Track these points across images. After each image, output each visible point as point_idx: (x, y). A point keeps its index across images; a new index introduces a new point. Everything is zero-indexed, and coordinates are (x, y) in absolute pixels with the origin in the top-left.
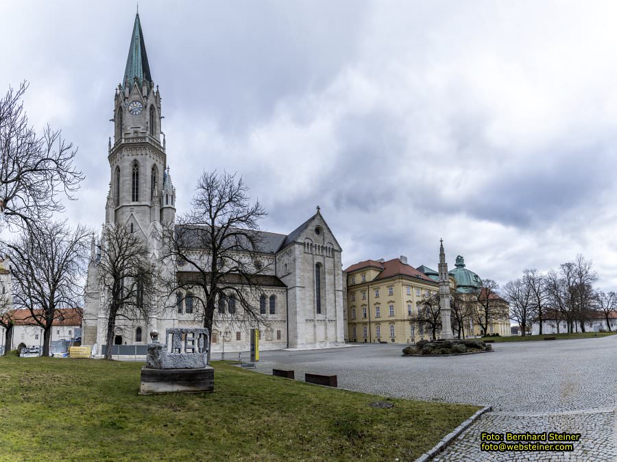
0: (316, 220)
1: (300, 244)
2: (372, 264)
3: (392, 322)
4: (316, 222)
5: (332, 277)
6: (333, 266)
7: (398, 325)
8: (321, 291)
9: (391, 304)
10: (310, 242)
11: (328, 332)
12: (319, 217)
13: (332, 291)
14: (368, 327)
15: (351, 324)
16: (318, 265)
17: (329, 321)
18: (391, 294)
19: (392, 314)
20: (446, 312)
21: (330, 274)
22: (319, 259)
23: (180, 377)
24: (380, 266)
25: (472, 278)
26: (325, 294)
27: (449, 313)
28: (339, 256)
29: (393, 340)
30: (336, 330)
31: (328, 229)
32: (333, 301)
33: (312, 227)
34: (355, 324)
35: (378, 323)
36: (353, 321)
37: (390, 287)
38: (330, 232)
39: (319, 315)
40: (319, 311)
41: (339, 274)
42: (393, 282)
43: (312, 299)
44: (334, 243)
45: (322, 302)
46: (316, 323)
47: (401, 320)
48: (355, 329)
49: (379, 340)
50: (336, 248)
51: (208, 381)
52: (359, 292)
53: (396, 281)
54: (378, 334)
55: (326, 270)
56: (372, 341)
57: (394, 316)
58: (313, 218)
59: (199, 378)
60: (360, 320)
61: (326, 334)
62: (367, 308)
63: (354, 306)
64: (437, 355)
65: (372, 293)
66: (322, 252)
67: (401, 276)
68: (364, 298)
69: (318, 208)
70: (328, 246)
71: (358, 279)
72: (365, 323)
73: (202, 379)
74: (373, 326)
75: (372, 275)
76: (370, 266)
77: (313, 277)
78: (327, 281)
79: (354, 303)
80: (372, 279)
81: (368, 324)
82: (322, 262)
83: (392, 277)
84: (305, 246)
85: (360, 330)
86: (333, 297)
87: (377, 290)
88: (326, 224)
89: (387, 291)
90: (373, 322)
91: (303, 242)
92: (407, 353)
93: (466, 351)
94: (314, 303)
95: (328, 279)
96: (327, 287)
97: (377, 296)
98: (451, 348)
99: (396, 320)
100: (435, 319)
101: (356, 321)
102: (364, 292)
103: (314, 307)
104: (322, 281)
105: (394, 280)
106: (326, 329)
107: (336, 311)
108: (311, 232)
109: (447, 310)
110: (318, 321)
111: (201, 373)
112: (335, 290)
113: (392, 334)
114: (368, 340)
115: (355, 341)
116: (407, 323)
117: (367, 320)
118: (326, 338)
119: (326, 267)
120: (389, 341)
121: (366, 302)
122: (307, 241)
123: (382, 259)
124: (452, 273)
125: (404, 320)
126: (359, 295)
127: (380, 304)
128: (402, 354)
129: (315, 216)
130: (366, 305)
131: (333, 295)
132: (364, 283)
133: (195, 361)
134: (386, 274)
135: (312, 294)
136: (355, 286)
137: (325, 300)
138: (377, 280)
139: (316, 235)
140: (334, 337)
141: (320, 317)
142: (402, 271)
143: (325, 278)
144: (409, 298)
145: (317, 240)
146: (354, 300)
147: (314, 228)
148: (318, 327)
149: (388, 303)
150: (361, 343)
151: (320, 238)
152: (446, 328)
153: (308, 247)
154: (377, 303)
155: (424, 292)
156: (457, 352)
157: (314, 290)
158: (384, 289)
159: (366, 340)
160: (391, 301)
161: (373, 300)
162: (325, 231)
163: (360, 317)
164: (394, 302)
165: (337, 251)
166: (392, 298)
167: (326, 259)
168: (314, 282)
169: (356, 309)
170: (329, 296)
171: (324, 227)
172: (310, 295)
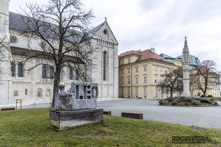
0: (104, 25)
1: (95, 39)
2: (134, 53)
3: (145, 86)
4: (104, 27)
5: (113, 59)
6: (113, 53)
7: (148, 88)
8: (106, 68)
9: (145, 76)
10: (101, 39)
11: (109, 91)
12: (106, 24)
13: (112, 68)
14: (131, 89)
15: (121, 87)
16: (105, 53)
17: (110, 85)
18: (145, 70)
19: (145, 82)
20: (187, 80)
21: (111, 58)
22: (105, 49)
23: (85, 115)
24: (138, 54)
25: (194, 60)
26: (108, 69)
27: (189, 81)
28: (117, 48)
29: (145, 97)
30: (114, 90)
31: (111, 31)
32: (113, 73)
33: (102, 30)
34: (123, 87)
35: (137, 87)
36: (122, 86)
37: (145, 66)
38: (112, 33)
39: (105, 81)
40: (104, 79)
41: (116, 58)
42: (147, 63)
43: (101, 72)
44: (114, 39)
45: (106, 74)
46: (103, 86)
47: (151, 86)
48: (123, 90)
49: (137, 97)
50: (115, 43)
51: (100, 116)
52: (126, 69)
53: (149, 63)
54: (137, 93)
55: (109, 55)
56: (133, 97)
57: (146, 83)
58: (103, 24)
59: (95, 114)
60: (126, 85)
61: (108, 92)
62: (131, 78)
63: (123, 77)
64: (182, 106)
65: (134, 69)
66: (107, 45)
67: (152, 60)
68: (129, 72)
69: (106, 19)
70: (111, 41)
71: (126, 61)
72: (129, 87)
73: (97, 116)
74: (134, 89)
75: (134, 59)
76: (133, 54)
77: (102, 59)
78: (109, 62)
79: (123, 75)
80: (134, 62)
81: (131, 87)
82: (107, 51)
83: (146, 61)
84: (97, 41)
85: (126, 91)
86: (113, 71)
87: (137, 68)
88: (110, 29)
89: (143, 68)
90: (134, 86)
91: (96, 38)
92: (161, 103)
93: (201, 105)
94: (102, 74)
95: (110, 61)
96: (110, 66)
97: (137, 71)
98: (191, 102)
99: (148, 86)
100: (173, 85)
101: (124, 86)
102: (129, 69)
103: (102, 76)
104: (106, 62)
105: (148, 62)
106: (108, 89)
107: (114, 79)
108: (101, 33)
109: (187, 79)
110: (104, 84)
111: (96, 112)
112: (114, 67)
113: (145, 93)
114: (131, 97)
115: (123, 96)
116: (154, 87)
117: (130, 85)
118: (108, 95)
119: (109, 54)
120: (143, 97)
121: (130, 75)
122: (99, 38)
123: (140, 50)
124: (181, 57)
125: (152, 86)
126: (126, 70)
127: (138, 76)
128: (159, 104)
129: (104, 23)
130: (130, 77)
131: (113, 70)
132: (129, 64)
133: (91, 104)
134: (142, 58)
135: (101, 69)
136: (124, 65)
137: (108, 73)
138: (137, 62)
139: (104, 35)
140: (113, 94)
141: (105, 82)
142: (152, 57)
143: (108, 60)
144: (156, 73)
145: (105, 38)
146: (123, 73)
147: (103, 30)
148: (103, 88)
149: (143, 75)
150: (126, 98)
151: (106, 36)
152: (186, 90)
153: (99, 41)
154: (137, 75)
155: (165, 69)
156: (195, 105)
157: (102, 67)
158: (141, 67)
159: (129, 97)
160: (145, 74)
161: (134, 73)
162: (109, 32)
163: (126, 83)
164: (147, 75)
165: (116, 45)
166: (146, 73)
167: (109, 49)
168: (102, 62)
169: (124, 78)
170: (110, 70)
171: (109, 30)
172: (100, 70)
